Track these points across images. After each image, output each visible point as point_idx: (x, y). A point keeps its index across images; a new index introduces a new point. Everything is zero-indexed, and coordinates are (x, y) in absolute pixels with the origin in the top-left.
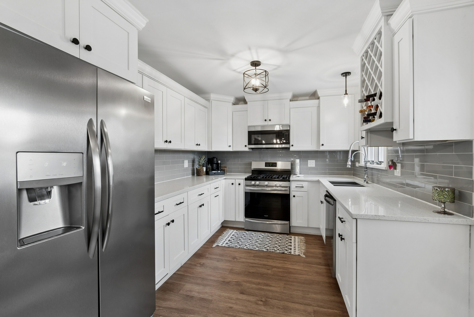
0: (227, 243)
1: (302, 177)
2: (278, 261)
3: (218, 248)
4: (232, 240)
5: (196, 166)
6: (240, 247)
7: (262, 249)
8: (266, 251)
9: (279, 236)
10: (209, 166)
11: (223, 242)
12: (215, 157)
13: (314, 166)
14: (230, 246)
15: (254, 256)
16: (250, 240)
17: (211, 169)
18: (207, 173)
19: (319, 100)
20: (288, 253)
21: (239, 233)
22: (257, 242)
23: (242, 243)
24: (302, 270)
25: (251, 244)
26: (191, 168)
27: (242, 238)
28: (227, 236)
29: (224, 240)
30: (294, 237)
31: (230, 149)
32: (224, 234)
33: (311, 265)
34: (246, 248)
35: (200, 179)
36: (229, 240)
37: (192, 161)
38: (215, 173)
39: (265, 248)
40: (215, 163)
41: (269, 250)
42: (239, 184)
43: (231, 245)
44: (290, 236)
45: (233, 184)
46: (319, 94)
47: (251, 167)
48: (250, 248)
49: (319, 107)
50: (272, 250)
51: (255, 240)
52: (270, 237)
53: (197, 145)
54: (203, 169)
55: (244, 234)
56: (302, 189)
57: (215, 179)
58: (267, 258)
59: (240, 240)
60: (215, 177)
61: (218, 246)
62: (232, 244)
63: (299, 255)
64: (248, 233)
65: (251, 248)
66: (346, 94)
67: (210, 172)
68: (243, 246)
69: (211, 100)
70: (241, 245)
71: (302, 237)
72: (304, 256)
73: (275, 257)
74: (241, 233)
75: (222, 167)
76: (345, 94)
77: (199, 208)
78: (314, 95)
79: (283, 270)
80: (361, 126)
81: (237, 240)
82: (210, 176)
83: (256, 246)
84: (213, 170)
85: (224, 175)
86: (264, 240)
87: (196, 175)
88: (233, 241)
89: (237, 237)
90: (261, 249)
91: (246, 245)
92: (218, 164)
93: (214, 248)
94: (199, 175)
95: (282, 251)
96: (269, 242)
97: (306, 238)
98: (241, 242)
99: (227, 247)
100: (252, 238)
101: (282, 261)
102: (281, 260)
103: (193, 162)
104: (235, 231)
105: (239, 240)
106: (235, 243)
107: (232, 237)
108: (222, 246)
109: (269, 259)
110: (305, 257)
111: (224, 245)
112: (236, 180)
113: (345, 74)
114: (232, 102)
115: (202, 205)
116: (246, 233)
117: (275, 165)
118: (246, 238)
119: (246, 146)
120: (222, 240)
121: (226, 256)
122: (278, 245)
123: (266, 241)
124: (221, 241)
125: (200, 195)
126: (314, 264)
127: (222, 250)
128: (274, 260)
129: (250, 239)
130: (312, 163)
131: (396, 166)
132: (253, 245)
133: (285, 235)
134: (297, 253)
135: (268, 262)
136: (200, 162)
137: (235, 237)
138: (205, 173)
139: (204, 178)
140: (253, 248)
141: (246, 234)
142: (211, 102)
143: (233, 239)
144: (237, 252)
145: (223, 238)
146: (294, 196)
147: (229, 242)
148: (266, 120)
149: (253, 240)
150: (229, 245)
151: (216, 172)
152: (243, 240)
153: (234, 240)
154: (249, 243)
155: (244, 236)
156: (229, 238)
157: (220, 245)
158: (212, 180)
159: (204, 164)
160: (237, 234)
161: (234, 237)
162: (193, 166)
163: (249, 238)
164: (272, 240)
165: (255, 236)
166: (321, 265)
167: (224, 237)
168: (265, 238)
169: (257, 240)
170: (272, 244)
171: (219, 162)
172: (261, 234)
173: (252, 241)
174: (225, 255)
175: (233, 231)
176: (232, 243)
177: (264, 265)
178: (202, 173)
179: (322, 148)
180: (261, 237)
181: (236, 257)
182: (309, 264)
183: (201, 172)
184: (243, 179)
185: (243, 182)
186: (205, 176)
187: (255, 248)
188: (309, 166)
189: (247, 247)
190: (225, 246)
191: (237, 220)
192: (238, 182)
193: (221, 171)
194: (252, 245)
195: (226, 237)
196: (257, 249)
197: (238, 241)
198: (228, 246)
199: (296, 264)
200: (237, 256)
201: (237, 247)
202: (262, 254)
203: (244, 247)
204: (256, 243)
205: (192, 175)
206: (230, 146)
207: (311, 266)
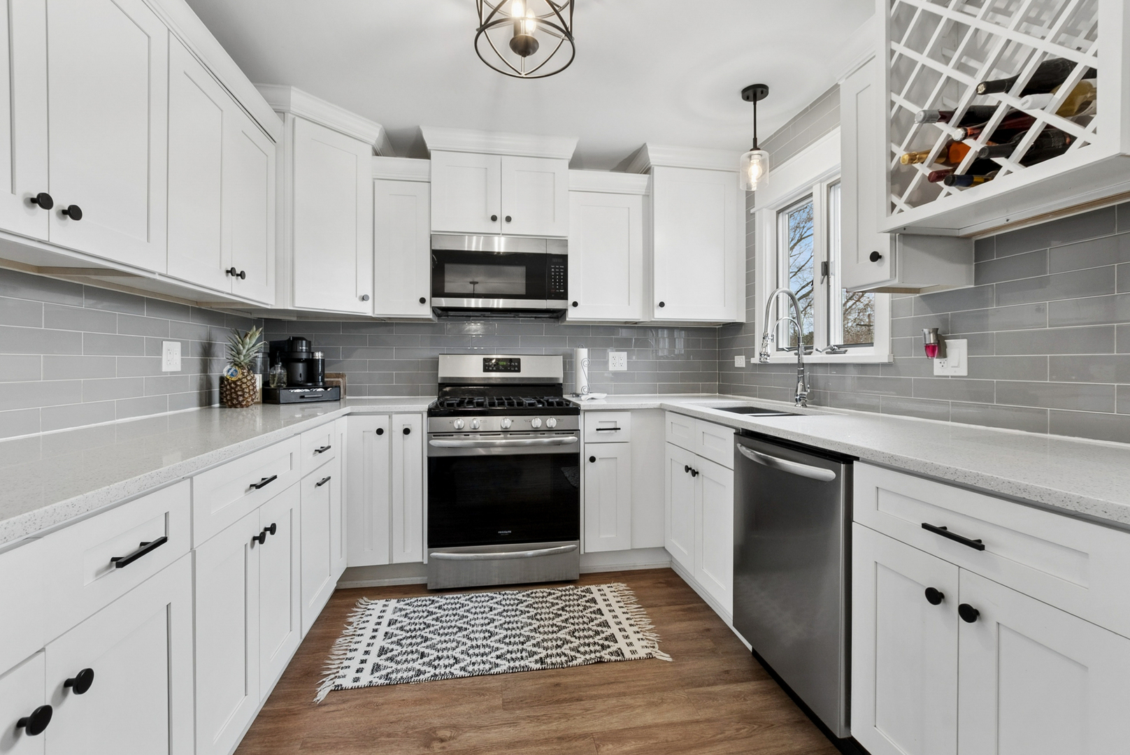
0: (376, 668)
1: (602, 400)
2: (600, 705)
3: (344, 702)
4: (394, 646)
5: (222, 368)
6: (435, 675)
7: (522, 663)
8: (539, 666)
9: (550, 594)
10: (279, 370)
11: (355, 664)
12: (302, 339)
13: (624, 368)
14: (393, 676)
15: (506, 706)
16: (465, 633)
17: (285, 379)
18: (270, 397)
19: (647, 176)
20: (613, 658)
21: (412, 609)
22: (492, 634)
23: (436, 654)
24: (697, 722)
25: (472, 647)
26: (195, 375)
27: (432, 629)
28: (368, 633)
29: (359, 655)
30: (599, 590)
31: (366, 310)
32: (350, 624)
33: (710, 689)
34: (463, 673)
35: (241, 417)
36: (382, 651)
37: (199, 349)
38: (302, 397)
39: (532, 654)
40: (299, 360)
41: (548, 660)
42: (407, 431)
43: (398, 671)
44: (583, 588)
45: (380, 432)
46: (654, 156)
47: (437, 374)
48: (476, 667)
49: (648, 196)
50: (558, 659)
51: (480, 628)
52: (525, 604)
53: (231, 272)
54: (253, 378)
55: (431, 608)
56: (615, 436)
57: (304, 418)
58: (558, 702)
59: (426, 640)
60: (303, 409)
61: (338, 689)
62: (399, 667)
63: (650, 657)
64: (444, 601)
65: (482, 667)
66: (755, 148)
67: (284, 394)
68: (446, 667)
69: (289, 117)
70: (436, 663)
71: (620, 584)
72: (667, 657)
73: (579, 687)
74: (420, 609)
75: (330, 376)
76: (751, 150)
77: (253, 545)
78: (633, 162)
79: (641, 744)
80: (887, 216)
81: (414, 641)
82: (282, 407)
83: (494, 654)
84: (292, 384)
85: (337, 403)
86: (512, 619)
87: (217, 405)
88: (399, 648)
89: (407, 628)
90: (517, 664)
91: (457, 661)
92: (311, 363)
93: (324, 709)
94: (235, 402)
95: (593, 656)
96: (531, 624)
97: (633, 585)
98: (432, 647)
99: (382, 685)
100: (465, 620)
101: (613, 701)
102: (609, 696)
103: (207, 351)
104: (393, 603)
105: (419, 640)
106: (410, 657)
107: (390, 630)
108: (356, 684)
109: (565, 701)
110: (670, 660)
111: (365, 679)
112: (394, 416)
113: (751, 93)
114: (373, 142)
115: (266, 529)
116: (437, 605)
117: (514, 365)
118: (445, 624)
119: (423, 301)
120: (350, 655)
121: (389, 735)
122: (567, 630)
123: (519, 625)
124: (346, 663)
125: (258, 487)
126: (714, 684)
127: (364, 706)
128: (587, 704)
129: (460, 629)
130: (618, 360)
131: (946, 347)
132: (482, 650)
133: (568, 588)
134: (642, 653)
135: (566, 716)
136: (239, 353)
137: (402, 628)
138: (258, 396)
139: (255, 415)
140: (487, 666)
141: (440, 607)
142: (289, 122)
143: (394, 639)
144: (428, 701)
145: (353, 646)
146: (592, 459)
147: (384, 657)
148: (494, 218)
149: (475, 629)
150: (387, 677)
151: (307, 390)
152: (438, 638)
153: (399, 643)
154: (464, 648)
155: (434, 616)
156: (380, 642)
157: (347, 683)
158: (292, 421)
159: (253, 361)
160: (406, 616)
161: (398, 632)
162: (205, 367)
163: (459, 624)
164: (538, 617)
165: (473, 610)
166: (736, 681)
167: (357, 639)
168: (513, 613)
169: (488, 628)
170: (545, 633)
171: (318, 355)
172: (492, 598)
173: (472, 636)
174: (382, 735)
175: (385, 606)
176: (398, 663)
177: (561, 739)
178: (247, 395)
179: (660, 315)
180: (496, 612)
181: (434, 730)
182: (700, 686)
183: (244, 393)
184: (421, 413)
185: (419, 423)
186: (259, 407)
187: (497, 665)
188: (611, 368)
189: (463, 669)
190: (370, 686)
191: (397, 560)
192: (399, 422)
193: (326, 388)
194: (477, 651)
195: (366, 639)
196: (504, 666)
197: (418, 644)
198: (382, 681)
199: (663, 701)
200: (436, 722)
201: (422, 677)
202: (530, 686)
203: (452, 670)
204: (489, 642)
205: (201, 405)
206: (364, 298)
207: (710, 693)
